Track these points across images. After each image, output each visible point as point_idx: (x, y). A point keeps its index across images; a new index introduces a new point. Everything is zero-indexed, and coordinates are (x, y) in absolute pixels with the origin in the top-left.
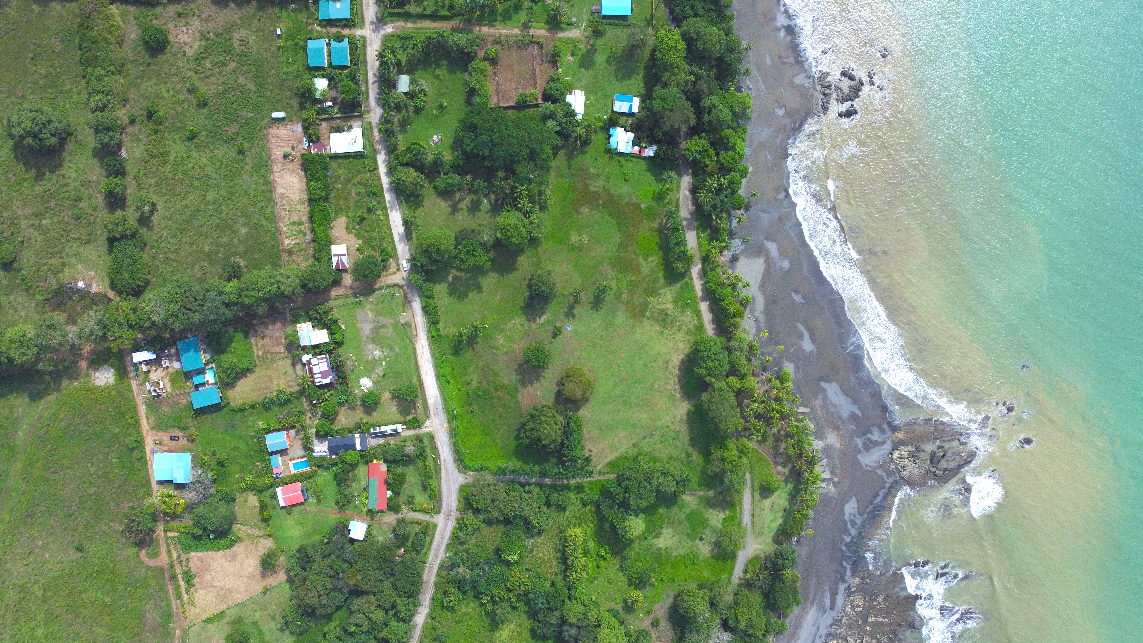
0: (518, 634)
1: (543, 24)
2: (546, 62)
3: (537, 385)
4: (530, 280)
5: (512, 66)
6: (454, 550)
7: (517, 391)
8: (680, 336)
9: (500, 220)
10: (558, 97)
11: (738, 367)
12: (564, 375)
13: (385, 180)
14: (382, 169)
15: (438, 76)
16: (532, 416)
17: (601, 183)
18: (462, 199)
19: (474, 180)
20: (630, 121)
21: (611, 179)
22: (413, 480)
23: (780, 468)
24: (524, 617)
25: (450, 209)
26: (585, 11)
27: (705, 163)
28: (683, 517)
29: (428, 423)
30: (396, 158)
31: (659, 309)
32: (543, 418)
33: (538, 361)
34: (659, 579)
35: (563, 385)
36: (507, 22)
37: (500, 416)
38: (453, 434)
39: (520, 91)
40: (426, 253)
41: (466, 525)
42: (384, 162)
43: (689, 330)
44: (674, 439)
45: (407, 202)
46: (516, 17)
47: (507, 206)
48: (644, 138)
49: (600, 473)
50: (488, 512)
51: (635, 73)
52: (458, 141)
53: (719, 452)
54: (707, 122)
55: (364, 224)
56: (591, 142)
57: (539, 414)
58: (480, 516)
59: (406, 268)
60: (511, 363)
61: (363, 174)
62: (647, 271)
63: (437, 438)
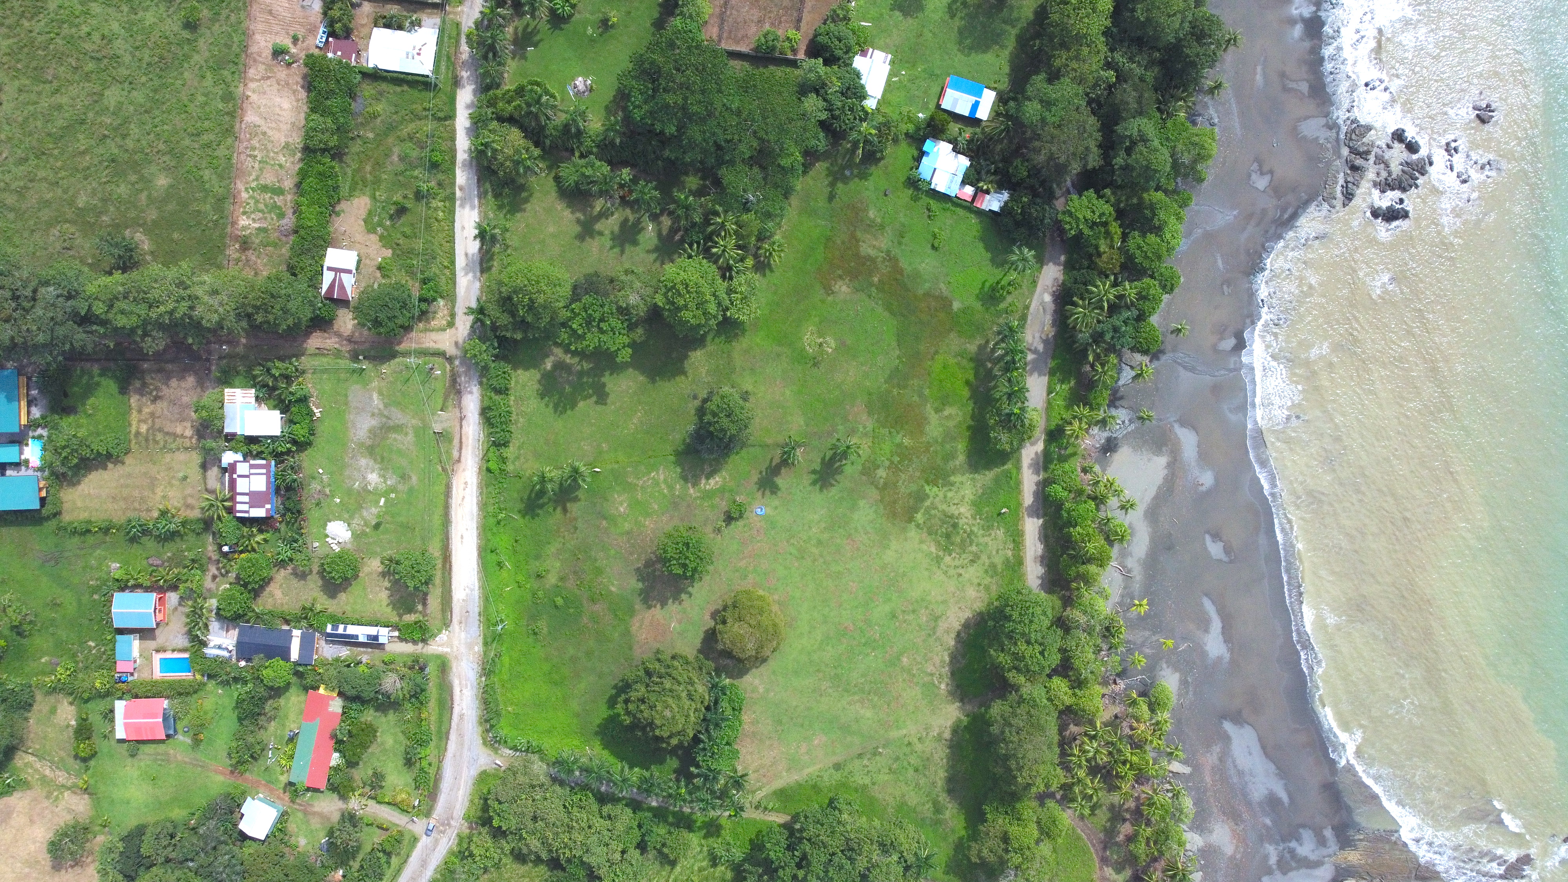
3: (672, 607)
4: (705, 401)
7: (631, 612)
8: (973, 573)
9: (670, 270)
10: (839, 53)
11: (1077, 663)
12: (729, 603)
13: (463, 144)
14: (462, 121)
16: (649, 673)
17: (885, 242)
18: (604, 214)
19: (635, 180)
20: (968, 133)
21: (906, 240)
22: (389, 741)
23: (1109, 871)
25: (578, 229)
27: (1097, 247)
29: (443, 637)
30: (492, 103)
31: (944, 513)
32: (668, 684)
33: (684, 566)
35: (724, 622)
37: (589, 654)
38: (488, 669)
39: (767, 27)
40: (506, 302)
41: (471, 855)
42: (468, 107)
43: (993, 566)
44: (916, 770)
45: (496, 196)
47: (691, 246)
48: (988, 172)
49: (757, 808)
50: (521, 838)
51: (997, 43)
52: (622, 97)
53: (1000, 821)
54: (1122, 168)
55: (403, 219)
56: (882, 158)
57: (663, 670)
58: (503, 842)
59: (464, 325)
60: (631, 554)
61: (423, 122)
62: (935, 434)
63: (454, 670)
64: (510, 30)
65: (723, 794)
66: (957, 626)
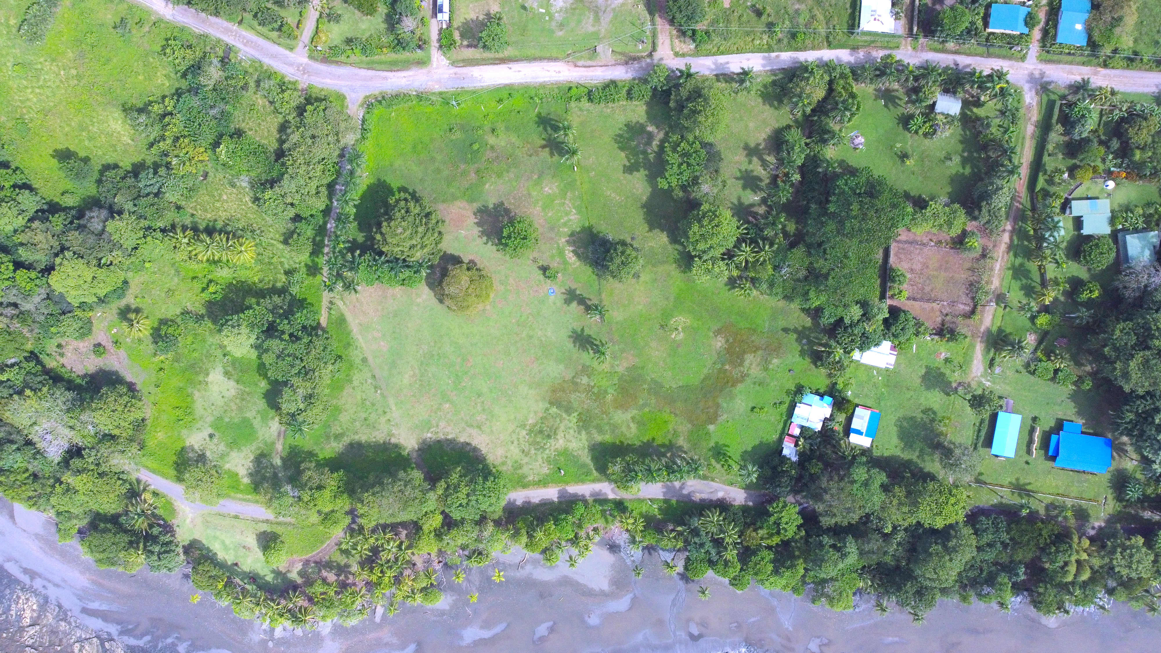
0: (114, 146)
1: (999, 324)
2: (943, 321)
3: (476, 231)
4: (631, 246)
5: (946, 269)
6: (251, 70)
7: (472, 201)
8: (515, 451)
9: (727, 214)
10: (893, 329)
11: (454, 532)
12: (482, 273)
14: (827, 54)
15: (951, 159)
16: (428, 215)
17: (755, 372)
18: (764, 164)
19: (793, 185)
20: (838, 428)
21: (757, 387)
22: (363, 26)
23: (299, 566)
24: (137, 159)
25: (752, 145)
26: (1008, 388)
27: (761, 528)
28: (249, 415)
29: (445, 62)
30: (841, 76)
31: (558, 428)
32: (421, 229)
33: (509, 237)
34: (163, 366)
35: (468, 269)
36: (1011, 272)
37: (438, 171)
38: (421, 97)
39: (908, 276)
40: (697, 94)
41: (283, 91)
42: (838, 58)
43: (521, 467)
44: (365, 419)
45: (774, 83)
46: (1016, 285)
47: (746, 229)
48: (811, 445)
49: (331, 302)
50: (298, 128)
51: (906, 445)
52: (853, 172)
53: (332, 483)
54: (821, 542)
55: (753, 15)
56: (817, 367)
57: (430, 226)
58: (295, 114)
59: (678, 64)
60: (514, 198)
61: (825, 26)
62: (616, 418)
63: (420, 71)
64: (896, 86)
65: (339, 276)
66: (474, 443)
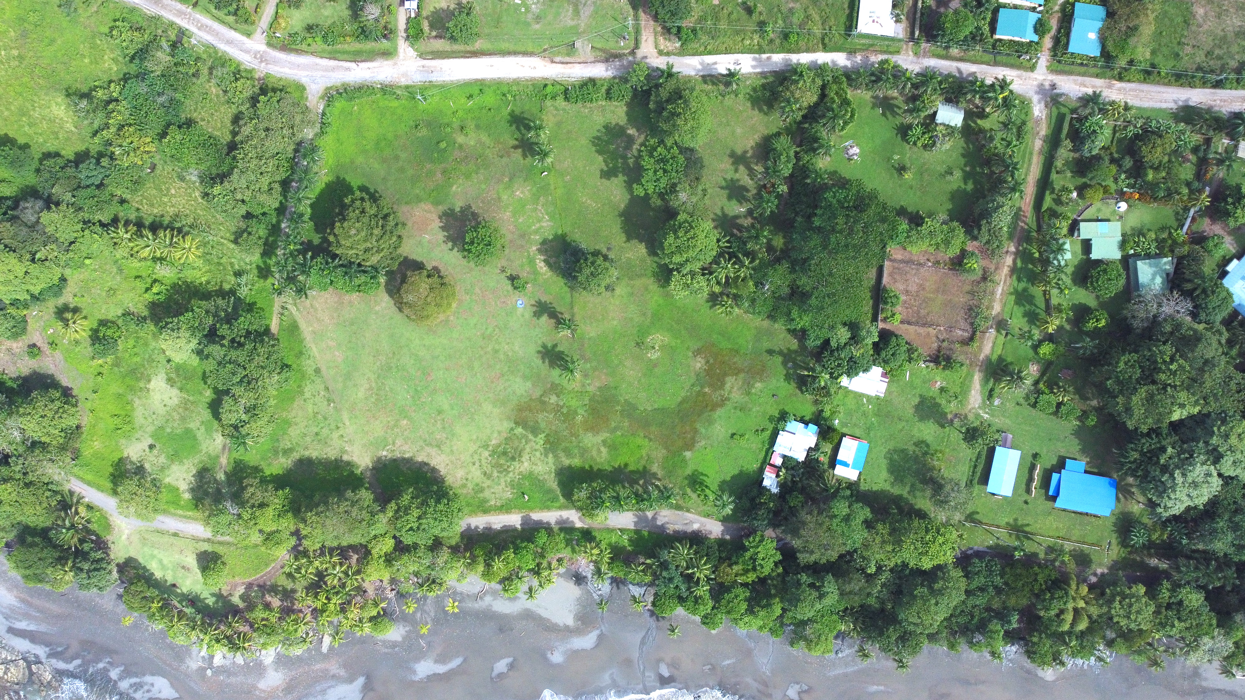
0: (56, 133)
1: (999, 352)
2: (940, 347)
3: (441, 236)
4: (606, 258)
5: (944, 292)
6: (204, 56)
7: (436, 203)
8: (476, 474)
9: (708, 225)
10: (883, 354)
11: (405, 558)
12: (446, 280)
13: (805, 58)
14: (822, 57)
15: (951, 174)
16: (385, 217)
17: (736, 396)
18: (751, 173)
19: (779, 196)
20: (824, 459)
21: (739, 413)
22: (327, 12)
23: (241, 590)
24: (81, 147)
25: (739, 152)
26: (1007, 421)
27: (736, 563)
28: (192, 425)
29: (412, 53)
30: (836, 80)
31: (523, 450)
32: (376, 232)
33: (472, 243)
34: (101, 370)
35: (429, 276)
36: (1013, 297)
37: (402, 170)
38: (387, 89)
39: (903, 298)
40: (677, 95)
41: (237, 80)
42: (833, 62)
43: (482, 490)
44: (317, 434)
45: (763, 86)
46: (1019, 311)
47: (728, 242)
48: (793, 476)
49: (283, 307)
50: (251, 119)
51: (895, 480)
52: (843, 183)
53: (276, 501)
54: (799, 580)
55: (743, 12)
56: (802, 392)
57: (388, 228)
58: (248, 105)
59: (660, 62)
60: (483, 202)
61: (820, 27)
62: (586, 441)
63: (386, 62)
64: (895, 93)
65: (291, 280)
66: (433, 463)
